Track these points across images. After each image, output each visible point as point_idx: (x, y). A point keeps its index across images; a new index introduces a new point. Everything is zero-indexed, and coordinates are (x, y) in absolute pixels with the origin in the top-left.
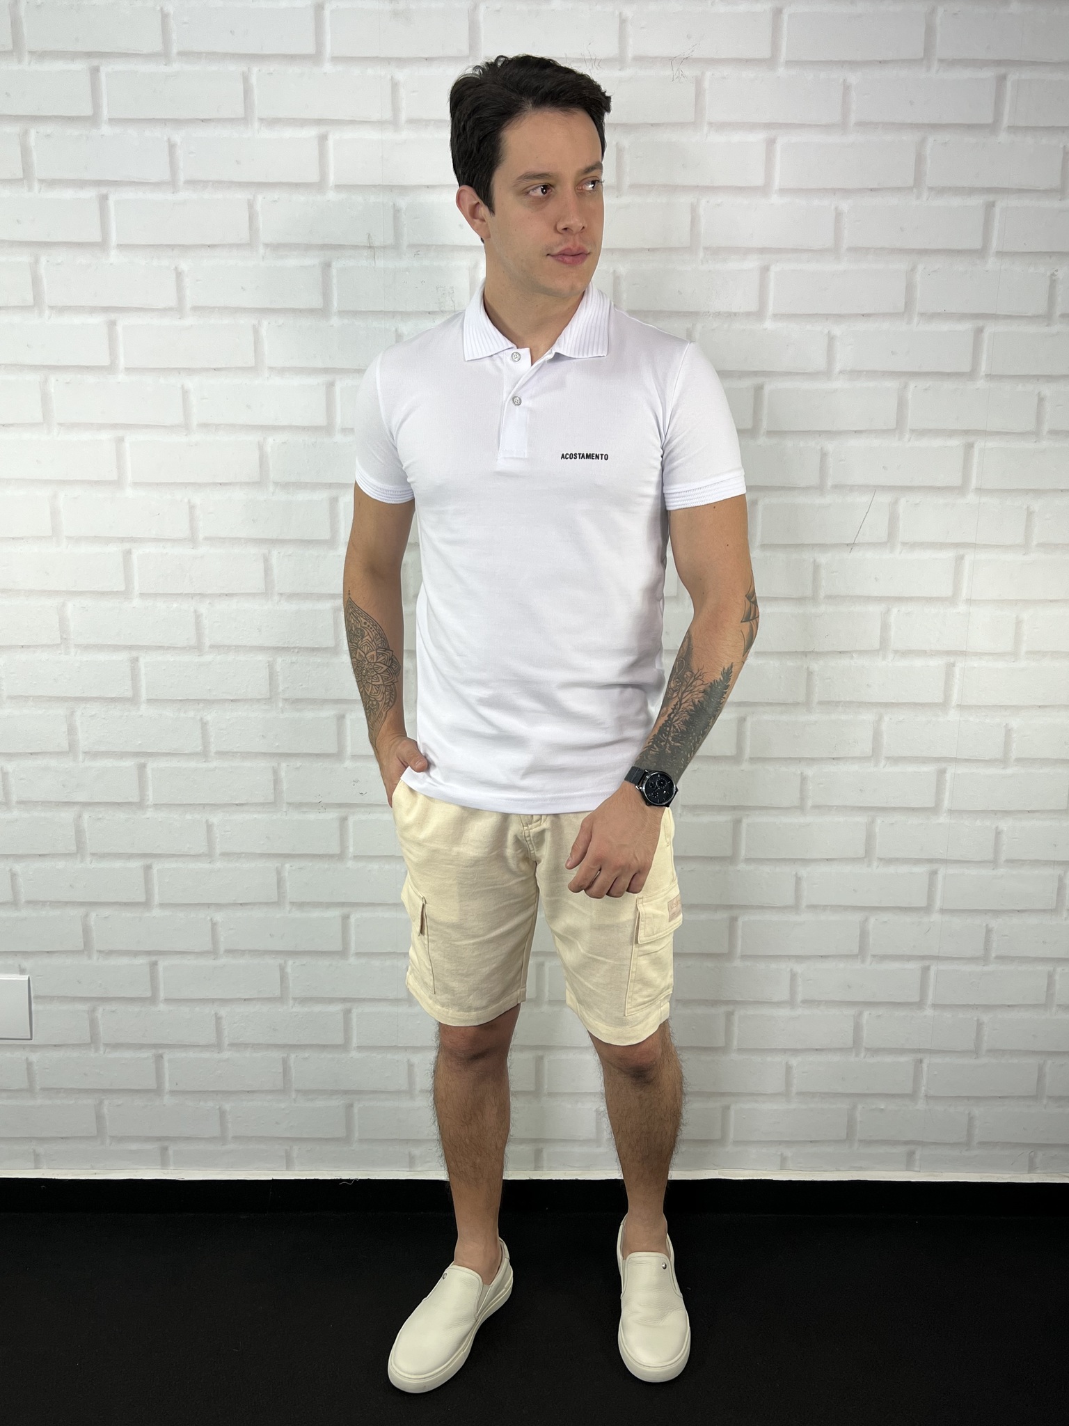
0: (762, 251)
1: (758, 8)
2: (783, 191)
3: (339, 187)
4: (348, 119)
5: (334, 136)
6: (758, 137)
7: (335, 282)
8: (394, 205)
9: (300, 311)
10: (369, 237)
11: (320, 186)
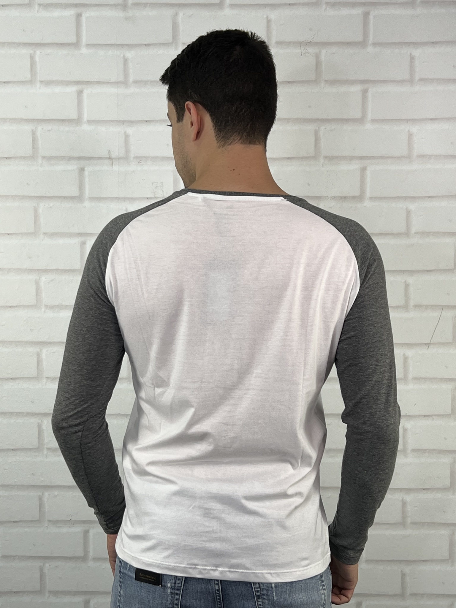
0: (362, 158)
1: (355, 12)
2: (373, 121)
3: (89, 122)
4: (96, 80)
5: (87, 91)
6: (357, 89)
7: (87, 179)
8: (125, 132)
9: (65, 197)
10: (109, 153)
11: (78, 121)
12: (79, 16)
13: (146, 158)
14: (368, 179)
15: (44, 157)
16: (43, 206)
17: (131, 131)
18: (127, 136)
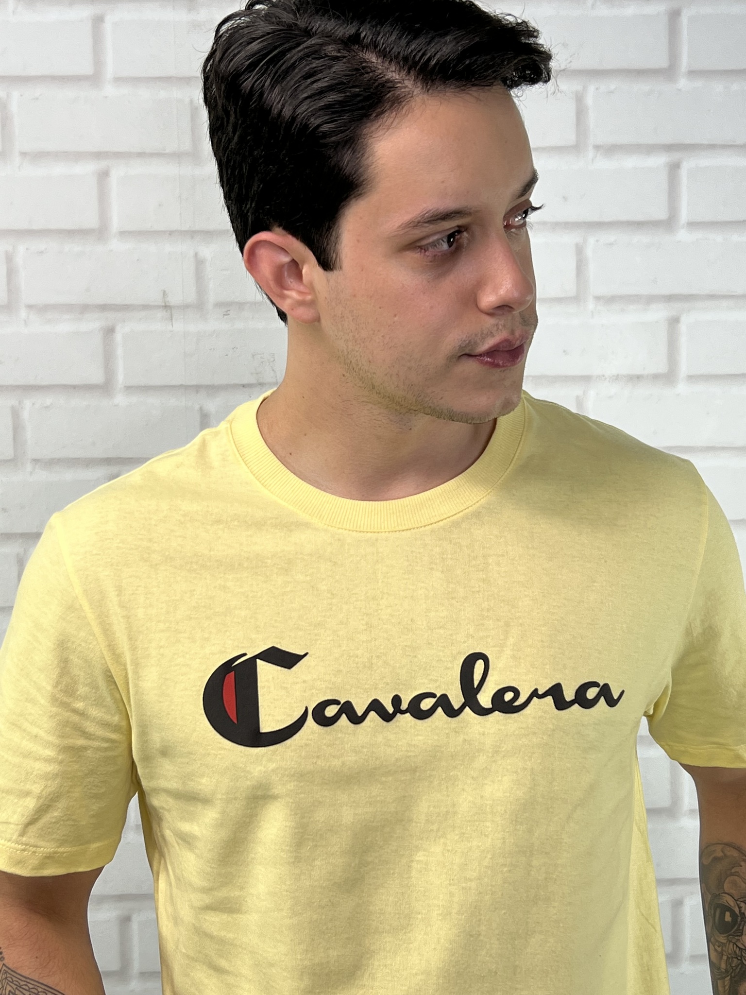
0: (670, 298)
1: (651, 10)
2: (693, 225)
3: (123, 234)
4: (135, 150)
5: (118, 172)
6: (660, 161)
7: (120, 352)
8: (196, 254)
9: (74, 387)
10: (164, 295)
11: (100, 233)
12: (98, 20)
13: (241, 305)
14: (683, 340)
15: (30, 307)
16: (29, 406)
17: (207, 251)
18: (199, 263)
